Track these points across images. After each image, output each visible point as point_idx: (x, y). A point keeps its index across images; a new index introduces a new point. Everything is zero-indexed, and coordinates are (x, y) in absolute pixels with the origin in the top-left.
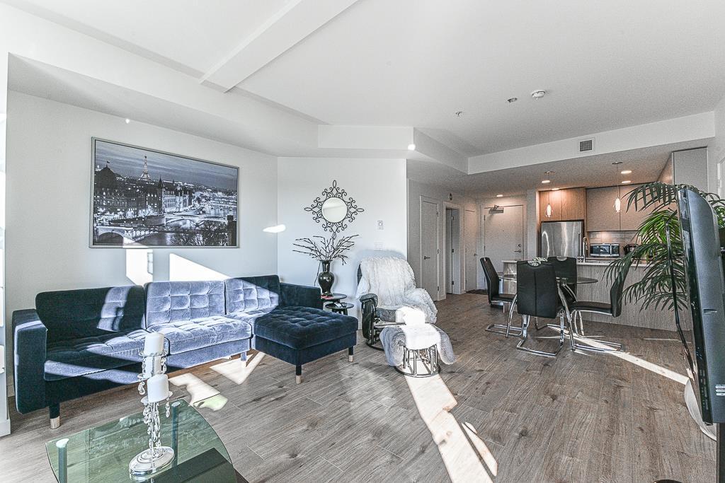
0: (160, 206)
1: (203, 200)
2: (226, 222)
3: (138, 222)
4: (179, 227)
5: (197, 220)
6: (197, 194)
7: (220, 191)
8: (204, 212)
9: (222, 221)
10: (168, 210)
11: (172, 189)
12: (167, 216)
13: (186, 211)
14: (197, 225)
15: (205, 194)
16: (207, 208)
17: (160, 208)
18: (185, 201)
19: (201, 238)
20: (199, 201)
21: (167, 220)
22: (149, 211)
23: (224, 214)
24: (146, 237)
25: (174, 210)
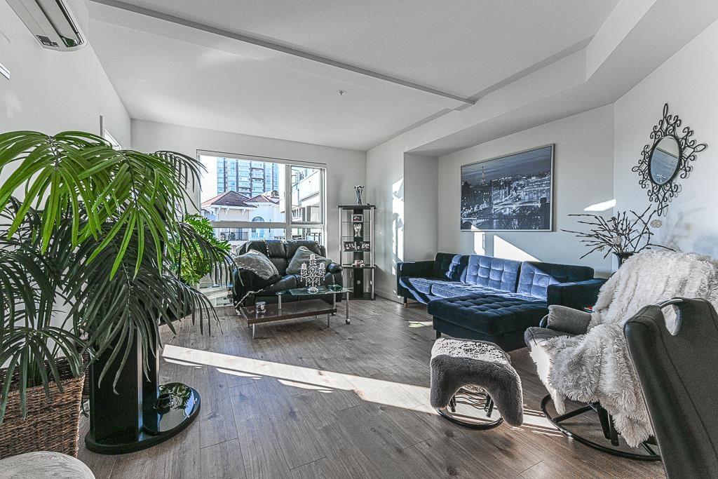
0: (490, 200)
1: (519, 188)
2: (539, 205)
3: (479, 214)
4: (501, 214)
5: (514, 207)
6: (514, 185)
7: (533, 176)
8: (520, 199)
9: (535, 204)
10: (495, 202)
11: (498, 186)
12: (494, 207)
13: (506, 200)
14: (514, 211)
15: (521, 182)
16: (522, 194)
17: (490, 203)
18: (505, 193)
19: (517, 223)
20: (516, 189)
21: (494, 210)
22: (485, 206)
23: (538, 197)
24: (483, 223)
25: (499, 201)
